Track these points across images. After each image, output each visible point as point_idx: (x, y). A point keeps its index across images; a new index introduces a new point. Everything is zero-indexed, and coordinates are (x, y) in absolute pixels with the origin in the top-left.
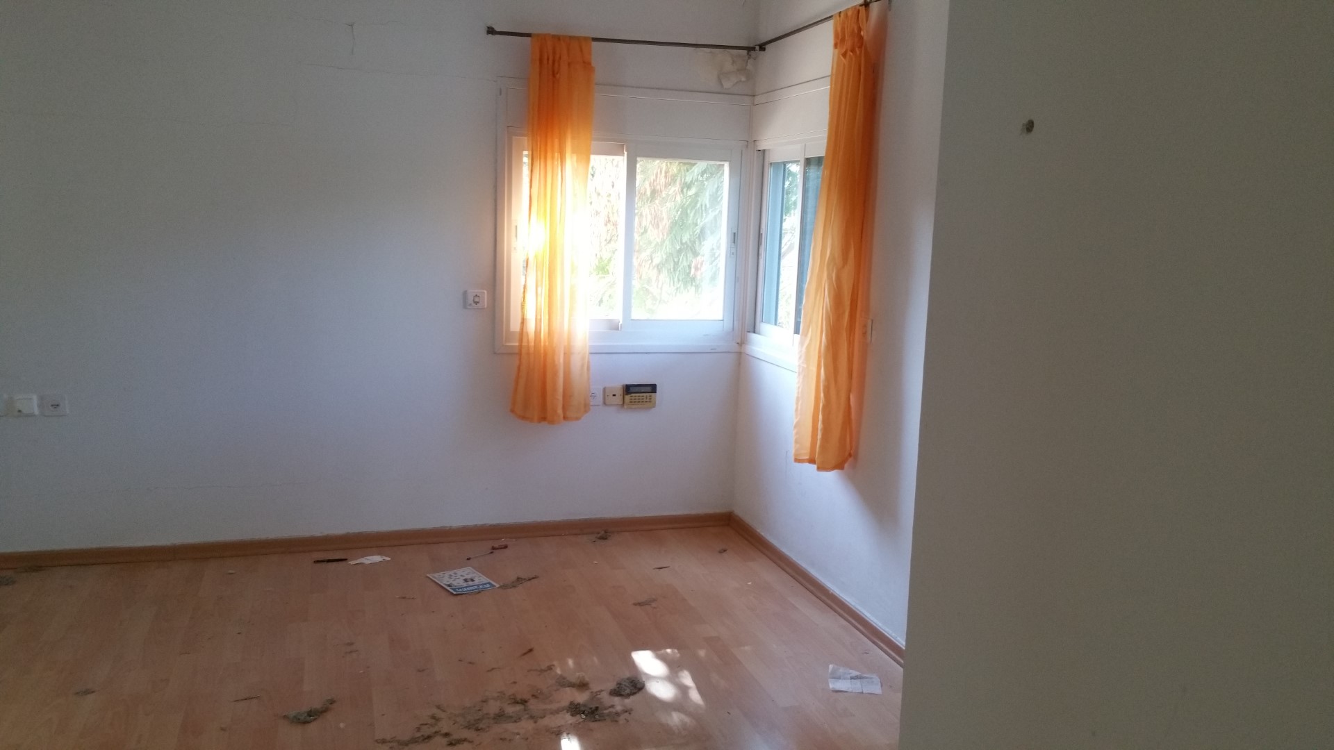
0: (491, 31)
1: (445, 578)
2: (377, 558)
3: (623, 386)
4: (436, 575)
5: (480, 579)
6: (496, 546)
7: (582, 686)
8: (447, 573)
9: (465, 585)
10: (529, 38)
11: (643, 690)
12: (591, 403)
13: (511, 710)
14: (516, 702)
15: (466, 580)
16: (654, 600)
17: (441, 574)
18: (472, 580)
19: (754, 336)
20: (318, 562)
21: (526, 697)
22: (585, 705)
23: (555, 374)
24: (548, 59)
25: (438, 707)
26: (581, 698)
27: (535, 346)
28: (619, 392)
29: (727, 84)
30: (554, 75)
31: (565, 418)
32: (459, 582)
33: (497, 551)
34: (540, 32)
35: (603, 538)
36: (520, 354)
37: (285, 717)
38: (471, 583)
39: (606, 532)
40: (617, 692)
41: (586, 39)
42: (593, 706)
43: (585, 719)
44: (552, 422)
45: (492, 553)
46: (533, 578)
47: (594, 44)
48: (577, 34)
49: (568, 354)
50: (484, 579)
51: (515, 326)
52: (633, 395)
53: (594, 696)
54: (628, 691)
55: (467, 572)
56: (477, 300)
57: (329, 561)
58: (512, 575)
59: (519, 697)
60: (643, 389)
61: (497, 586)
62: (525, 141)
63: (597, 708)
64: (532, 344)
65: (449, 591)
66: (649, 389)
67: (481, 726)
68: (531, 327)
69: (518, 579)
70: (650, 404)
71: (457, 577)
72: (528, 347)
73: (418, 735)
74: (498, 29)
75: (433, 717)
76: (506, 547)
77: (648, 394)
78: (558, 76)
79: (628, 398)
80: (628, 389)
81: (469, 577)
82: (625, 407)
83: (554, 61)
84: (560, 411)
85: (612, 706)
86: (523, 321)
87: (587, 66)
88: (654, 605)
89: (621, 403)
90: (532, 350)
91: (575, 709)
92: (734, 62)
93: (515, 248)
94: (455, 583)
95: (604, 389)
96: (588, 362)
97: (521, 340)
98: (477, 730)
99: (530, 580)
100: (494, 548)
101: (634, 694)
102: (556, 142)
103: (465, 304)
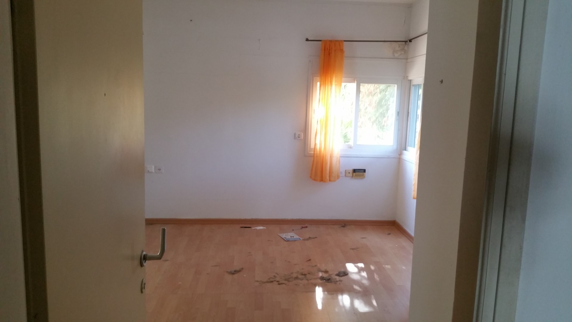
0: (307, 40)
1: (284, 236)
2: (261, 228)
3: (353, 170)
4: (281, 234)
5: (296, 237)
6: (303, 226)
7: (326, 272)
8: (285, 234)
9: (290, 238)
10: (321, 42)
11: (347, 275)
12: (340, 176)
13: (300, 276)
14: (303, 275)
15: (291, 237)
16: (358, 248)
17: (283, 234)
18: (293, 237)
19: (405, 152)
20: (241, 227)
21: (306, 273)
22: (325, 278)
23: (326, 164)
24: (327, 49)
25: (276, 273)
26: (325, 275)
27: (319, 153)
28: (351, 172)
29: (396, 55)
30: (329, 54)
31: (330, 180)
32: (289, 237)
33: (303, 228)
34: (324, 39)
35: (344, 227)
36: (314, 156)
37: (227, 272)
38: (292, 238)
39: (345, 225)
40: (338, 275)
41: (341, 41)
42: (329, 278)
43: (325, 282)
44: (325, 182)
45: (301, 229)
46: (315, 238)
47: (345, 43)
48: (339, 39)
49: (331, 157)
50: (298, 237)
51: (312, 146)
52: (357, 173)
53: (330, 275)
54: (342, 275)
55: (292, 234)
56: (299, 136)
57: (245, 227)
58: (307, 236)
59: (303, 273)
60: (360, 171)
61: (302, 239)
62: (318, 78)
63: (330, 279)
64: (318, 153)
65: (284, 240)
66: (363, 171)
67: (290, 280)
68: (318, 147)
69: (310, 238)
70: (363, 177)
71: (288, 235)
72: (317, 154)
73: (269, 280)
74: (309, 39)
75: (274, 276)
76: (307, 227)
77: (362, 173)
78: (331, 55)
79: (354, 174)
80: (355, 171)
81: (292, 236)
82: (353, 177)
83: (329, 50)
84: (328, 178)
85: (336, 279)
86: (315, 144)
87: (342, 51)
88: (357, 250)
89: (352, 176)
90: (318, 155)
91: (322, 278)
92: (399, 47)
93: (314, 118)
94: (287, 237)
95: (346, 171)
96: (339, 160)
97: (314, 151)
98: (288, 281)
99: (314, 238)
100: (302, 227)
101: (344, 276)
102: (329, 78)
103: (295, 138)
